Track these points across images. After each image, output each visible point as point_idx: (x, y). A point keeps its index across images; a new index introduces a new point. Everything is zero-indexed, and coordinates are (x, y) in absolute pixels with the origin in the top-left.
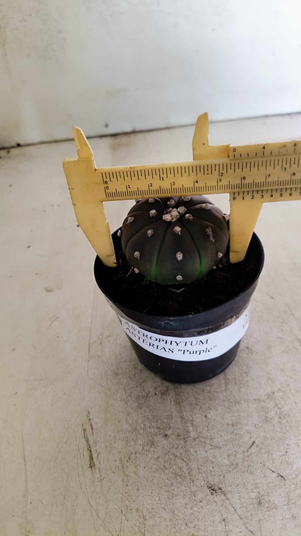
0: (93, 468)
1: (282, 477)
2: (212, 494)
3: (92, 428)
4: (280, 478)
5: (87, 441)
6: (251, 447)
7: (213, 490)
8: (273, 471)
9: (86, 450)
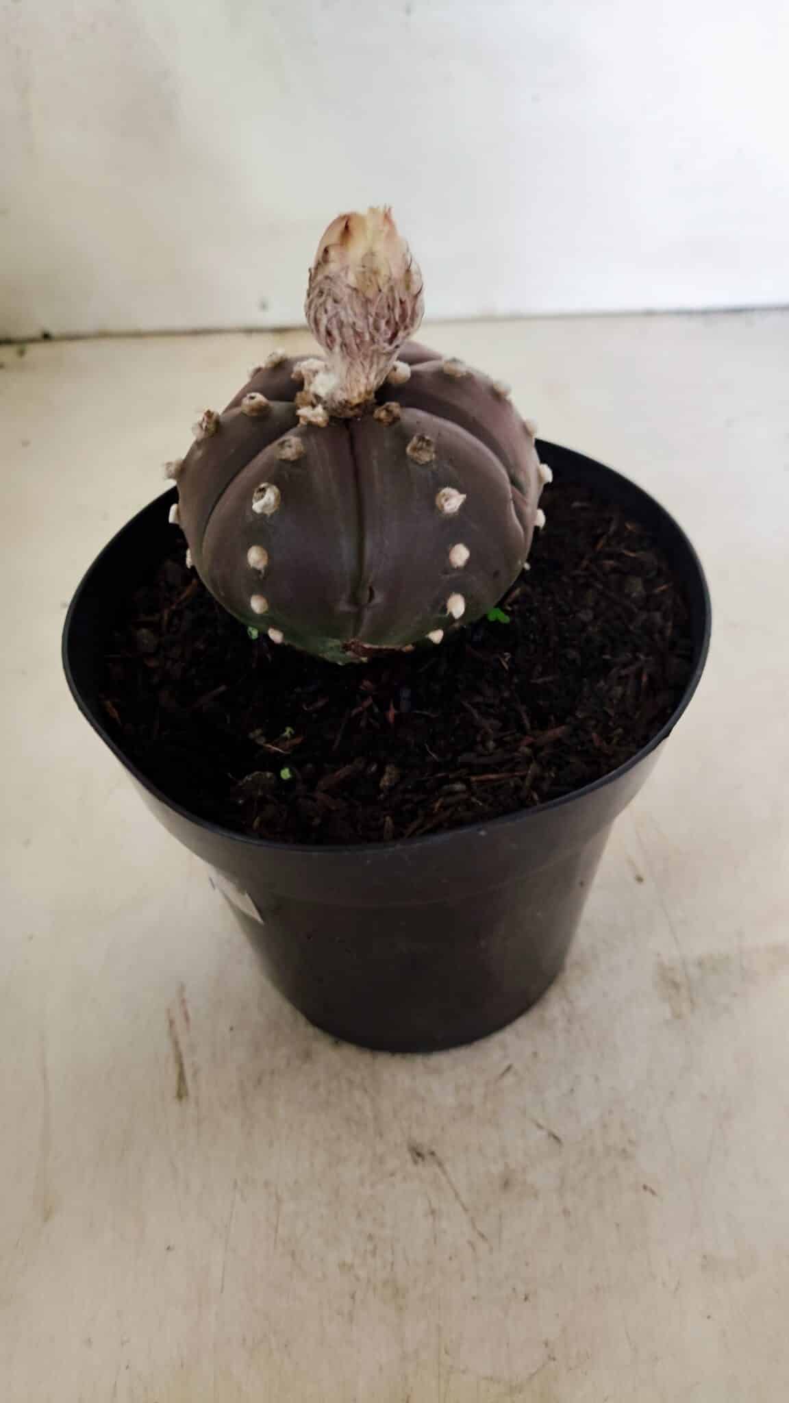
0: (184, 1100)
1: (556, 1138)
2: (416, 1162)
3: (187, 1018)
4: (552, 1139)
5: (176, 1044)
6: (503, 1075)
7: (419, 1155)
8: (540, 1127)
9: (172, 1060)
